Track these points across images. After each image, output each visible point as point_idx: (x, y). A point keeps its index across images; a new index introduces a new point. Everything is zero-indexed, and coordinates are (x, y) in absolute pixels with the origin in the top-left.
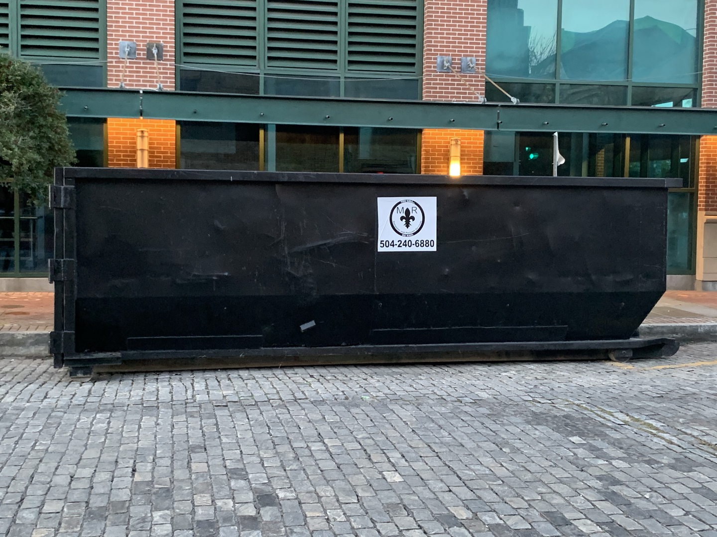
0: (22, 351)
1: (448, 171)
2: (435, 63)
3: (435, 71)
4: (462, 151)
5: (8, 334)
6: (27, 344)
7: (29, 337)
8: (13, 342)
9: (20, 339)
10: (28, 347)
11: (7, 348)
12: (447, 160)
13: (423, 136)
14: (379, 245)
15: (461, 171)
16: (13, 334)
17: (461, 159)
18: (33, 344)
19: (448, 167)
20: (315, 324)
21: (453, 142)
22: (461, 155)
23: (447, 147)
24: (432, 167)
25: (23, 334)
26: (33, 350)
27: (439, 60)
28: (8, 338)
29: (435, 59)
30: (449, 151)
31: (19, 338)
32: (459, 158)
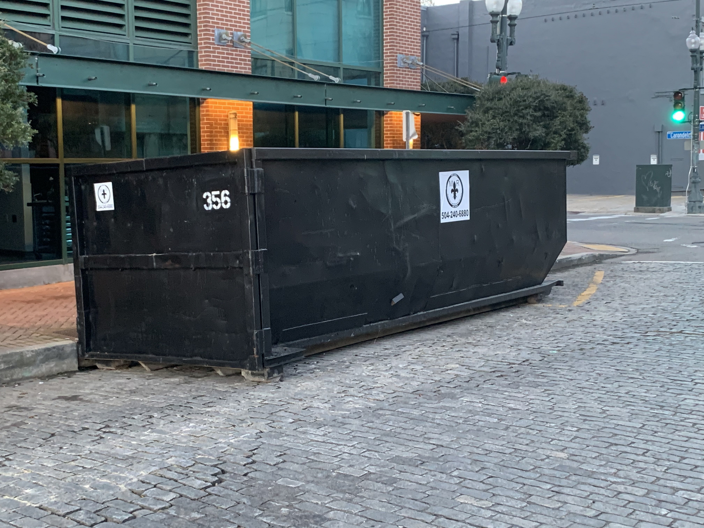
0: (34, 371)
1: (228, 145)
2: (213, 35)
3: (213, 44)
4: (239, 125)
5: (16, 354)
6: (38, 362)
7: (38, 353)
8: (22, 362)
9: (30, 358)
10: (38, 366)
11: (17, 370)
12: (227, 135)
13: (201, 109)
14: (441, 217)
15: (241, 145)
16: (22, 352)
17: (239, 133)
18: (43, 362)
19: (228, 140)
20: (403, 297)
21: (233, 116)
22: (239, 129)
23: (226, 120)
24: (216, 140)
25: (32, 351)
26: (44, 369)
27: (216, 33)
28: (17, 358)
29: (213, 31)
30: (227, 124)
31: (28, 356)
32: (237, 132)
